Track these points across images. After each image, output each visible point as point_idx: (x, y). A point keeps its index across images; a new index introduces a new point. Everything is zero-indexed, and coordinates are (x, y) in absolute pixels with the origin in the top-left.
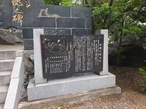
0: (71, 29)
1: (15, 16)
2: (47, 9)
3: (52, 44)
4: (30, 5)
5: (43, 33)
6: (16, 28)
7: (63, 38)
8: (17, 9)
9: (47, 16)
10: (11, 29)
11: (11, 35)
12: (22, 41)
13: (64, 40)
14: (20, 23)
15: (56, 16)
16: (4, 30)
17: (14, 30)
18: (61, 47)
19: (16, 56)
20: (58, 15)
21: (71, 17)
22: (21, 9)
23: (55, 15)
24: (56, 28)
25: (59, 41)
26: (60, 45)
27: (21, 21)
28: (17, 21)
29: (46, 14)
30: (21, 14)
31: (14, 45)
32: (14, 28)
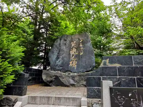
0: (135, 77)
1: (71, 62)
2: (108, 59)
3: (123, 98)
4: (83, 53)
5: (112, 85)
6: (71, 72)
7: (135, 91)
8: (74, 57)
9: (108, 65)
10: (67, 73)
11: (67, 78)
12: (75, 84)
13: (136, 94)
14: (74, 67)
15: (118, 65)
16: (63, 73)
17: (70, 73)
18: (134, 103)
19: (82, 105)
20: (119, 64)
21: (134, 66)
22: (76, 56)
23: (116, 64)
24: (118, 77)
25: (131, 95)
26: (132, 100)
27: (75, 66)
28: (72, 66)
29: (107, 64)
30: (76, 60)
31: (69, 87)
32: (70, 71)
